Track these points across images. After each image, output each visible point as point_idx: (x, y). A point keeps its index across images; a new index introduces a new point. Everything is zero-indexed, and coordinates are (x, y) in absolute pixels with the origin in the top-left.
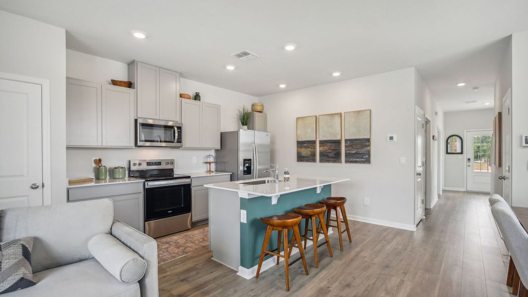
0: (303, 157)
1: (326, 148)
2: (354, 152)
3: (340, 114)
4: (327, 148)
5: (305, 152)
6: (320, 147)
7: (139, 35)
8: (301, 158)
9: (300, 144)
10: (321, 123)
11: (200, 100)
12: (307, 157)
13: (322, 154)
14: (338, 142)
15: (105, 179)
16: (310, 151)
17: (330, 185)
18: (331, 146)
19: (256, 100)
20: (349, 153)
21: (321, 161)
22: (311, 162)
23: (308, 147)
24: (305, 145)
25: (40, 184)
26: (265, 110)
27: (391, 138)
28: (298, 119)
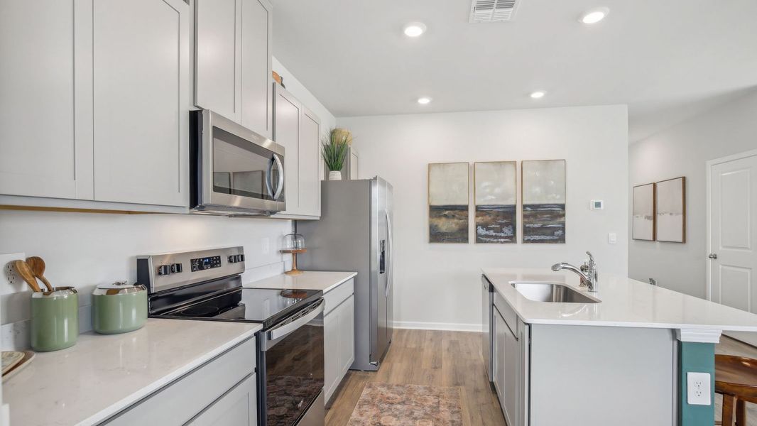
0: (443, 234)
1: (488, 219)
2: (539, 225)
3: (514, 163)
4: (490, 218)
5: (445, 225)
6: (477, 216)
8: (436, 236)
9: (436, 211)
12: (451, 234)
16: (456, 224)
18: (498, 216)
20: (528, 227)
21: (478, 241)
22: (459, 242)
23: (454, 216)
24: (447, 213)
27: (598, 205)
28: (430, 166)
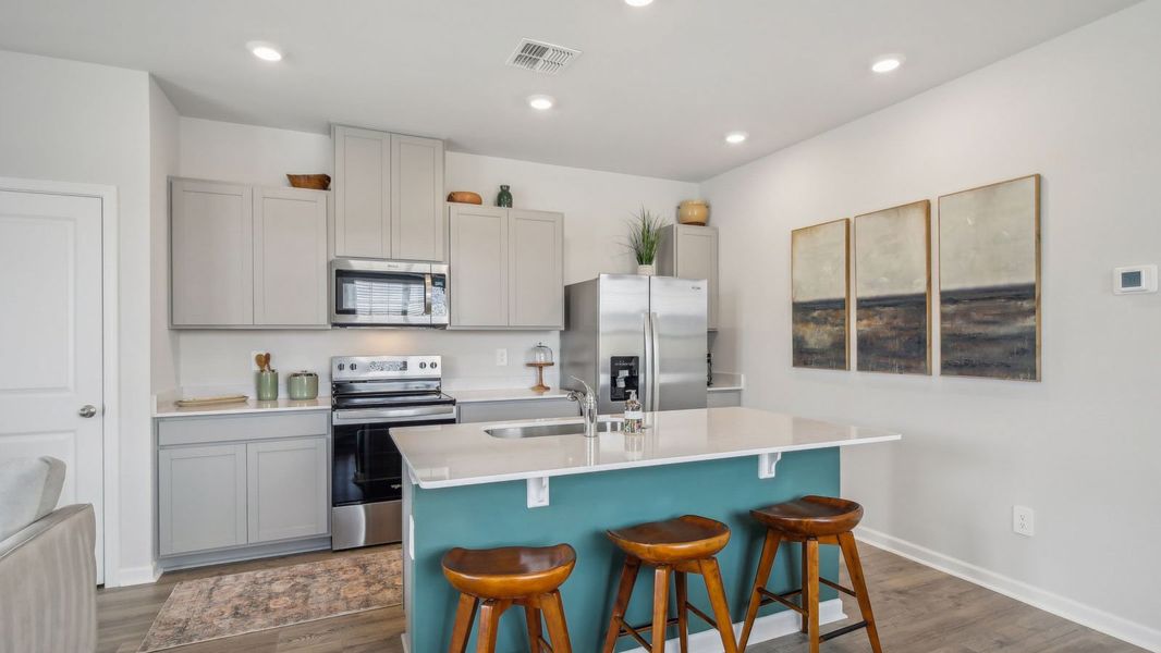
0: (811, 352)
1: (878, 323)
3: (927, 205)
4: (880, 323)
5: (817, 336)
6: (859, 319)
7: (267, 54)
8: (803, 356)
9: (803, 311)
10: (861, 243)
11: (510, 205)
12: (822, 352)
13: (864, 344)
14: (918, 303)
15: (275, 397)
16: (830, 334)
17: (837, 449)
18: (895, 318)
19: (693, 192)
21: (862, 367)
22: (832, 367)
23: (825, 322)
24: (815, 314)
25: (97, 407)
26: (714, 221)
27: (1132, 279)
28: (795, 233)
